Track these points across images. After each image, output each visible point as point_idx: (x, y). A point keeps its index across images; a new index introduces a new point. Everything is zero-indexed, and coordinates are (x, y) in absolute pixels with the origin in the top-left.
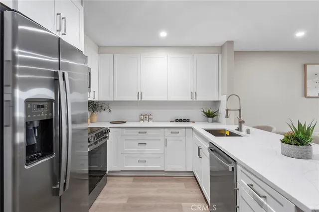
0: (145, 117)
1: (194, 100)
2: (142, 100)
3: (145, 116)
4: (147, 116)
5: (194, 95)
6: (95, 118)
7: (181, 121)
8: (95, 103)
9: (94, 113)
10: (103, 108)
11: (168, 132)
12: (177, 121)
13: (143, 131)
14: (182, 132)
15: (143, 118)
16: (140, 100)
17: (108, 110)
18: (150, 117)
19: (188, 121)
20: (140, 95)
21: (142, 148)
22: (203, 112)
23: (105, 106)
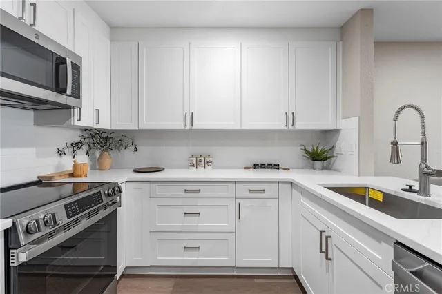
0: (199, 161)
1: (291, 128)
2: (193, 128)
3: (198, 159)
4: (203, 159)
5: (290, 118)
6: (107, 162)
7: (263, 166)
8: (106, 135)
9: (106, 153)
10: (124, 145)
11: (243, 190)
12: (256, 166)
13: (192, 188)
14: (271, 190)
15: (195, 162)
16: (188, 128)
17: (133, 147)
18: (207, 160)
19: (277, 167)
20: (188, 118)
21: (191, 222)
22: (305, 150)
23: (127, 141)
